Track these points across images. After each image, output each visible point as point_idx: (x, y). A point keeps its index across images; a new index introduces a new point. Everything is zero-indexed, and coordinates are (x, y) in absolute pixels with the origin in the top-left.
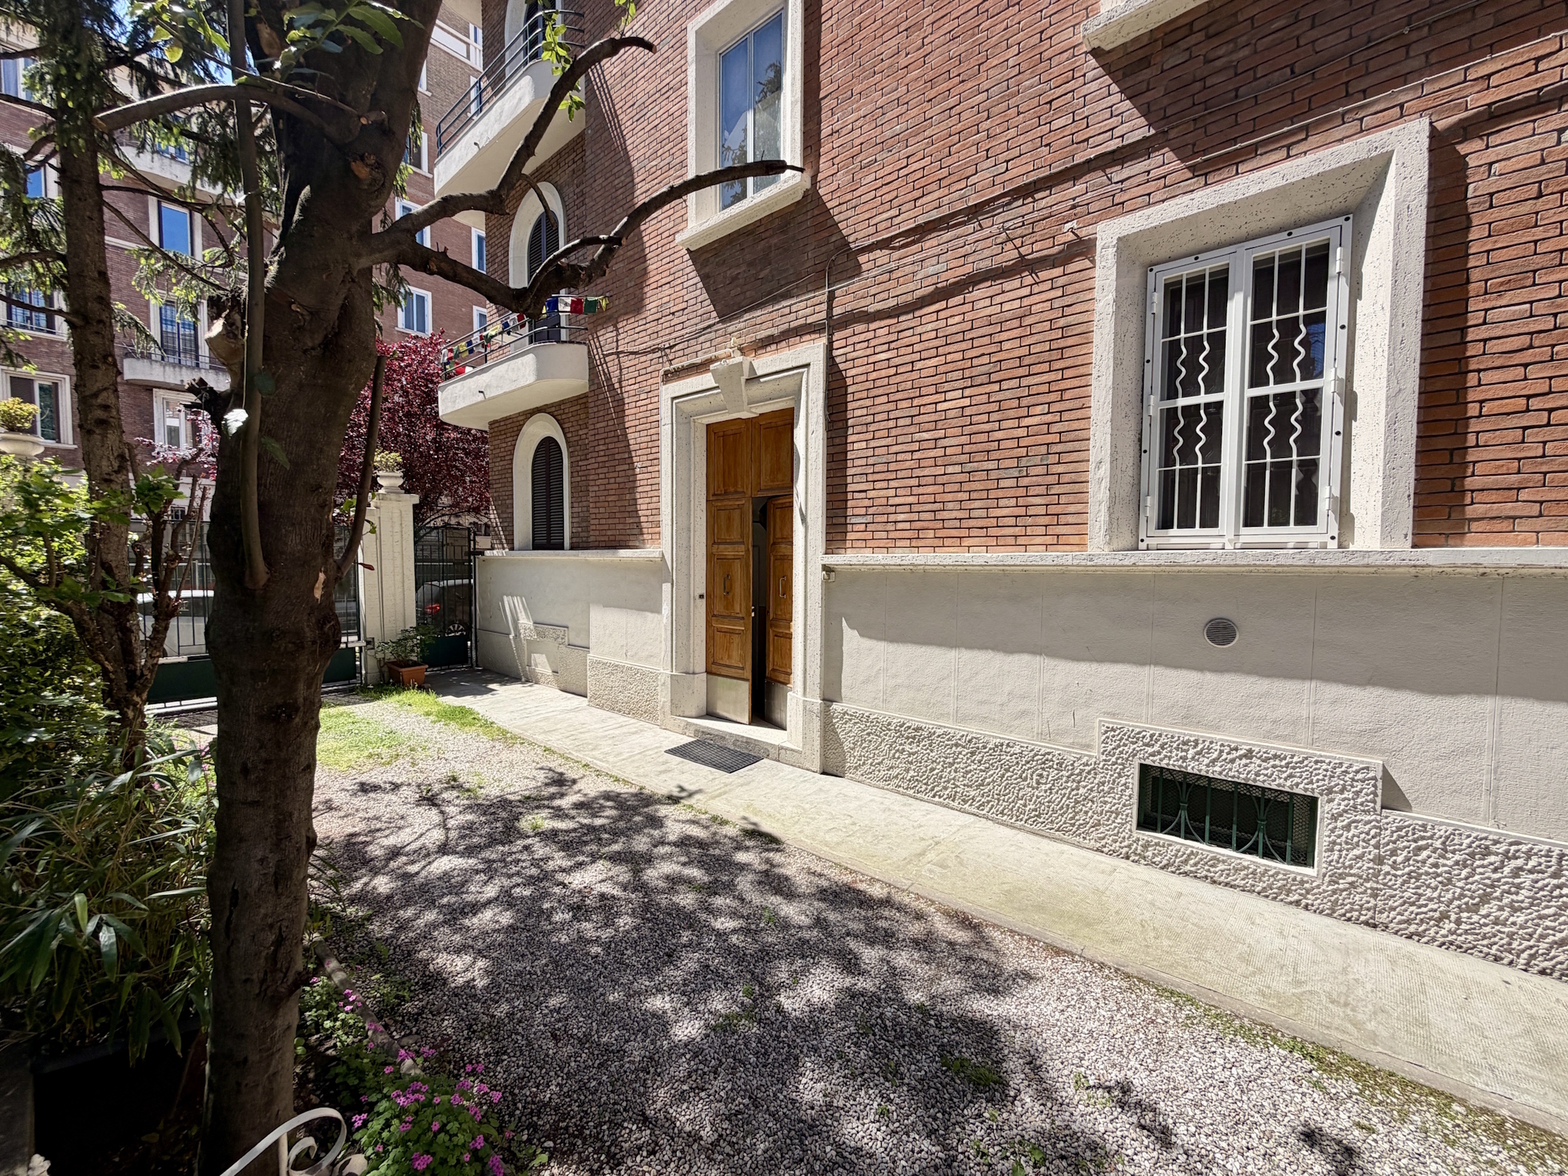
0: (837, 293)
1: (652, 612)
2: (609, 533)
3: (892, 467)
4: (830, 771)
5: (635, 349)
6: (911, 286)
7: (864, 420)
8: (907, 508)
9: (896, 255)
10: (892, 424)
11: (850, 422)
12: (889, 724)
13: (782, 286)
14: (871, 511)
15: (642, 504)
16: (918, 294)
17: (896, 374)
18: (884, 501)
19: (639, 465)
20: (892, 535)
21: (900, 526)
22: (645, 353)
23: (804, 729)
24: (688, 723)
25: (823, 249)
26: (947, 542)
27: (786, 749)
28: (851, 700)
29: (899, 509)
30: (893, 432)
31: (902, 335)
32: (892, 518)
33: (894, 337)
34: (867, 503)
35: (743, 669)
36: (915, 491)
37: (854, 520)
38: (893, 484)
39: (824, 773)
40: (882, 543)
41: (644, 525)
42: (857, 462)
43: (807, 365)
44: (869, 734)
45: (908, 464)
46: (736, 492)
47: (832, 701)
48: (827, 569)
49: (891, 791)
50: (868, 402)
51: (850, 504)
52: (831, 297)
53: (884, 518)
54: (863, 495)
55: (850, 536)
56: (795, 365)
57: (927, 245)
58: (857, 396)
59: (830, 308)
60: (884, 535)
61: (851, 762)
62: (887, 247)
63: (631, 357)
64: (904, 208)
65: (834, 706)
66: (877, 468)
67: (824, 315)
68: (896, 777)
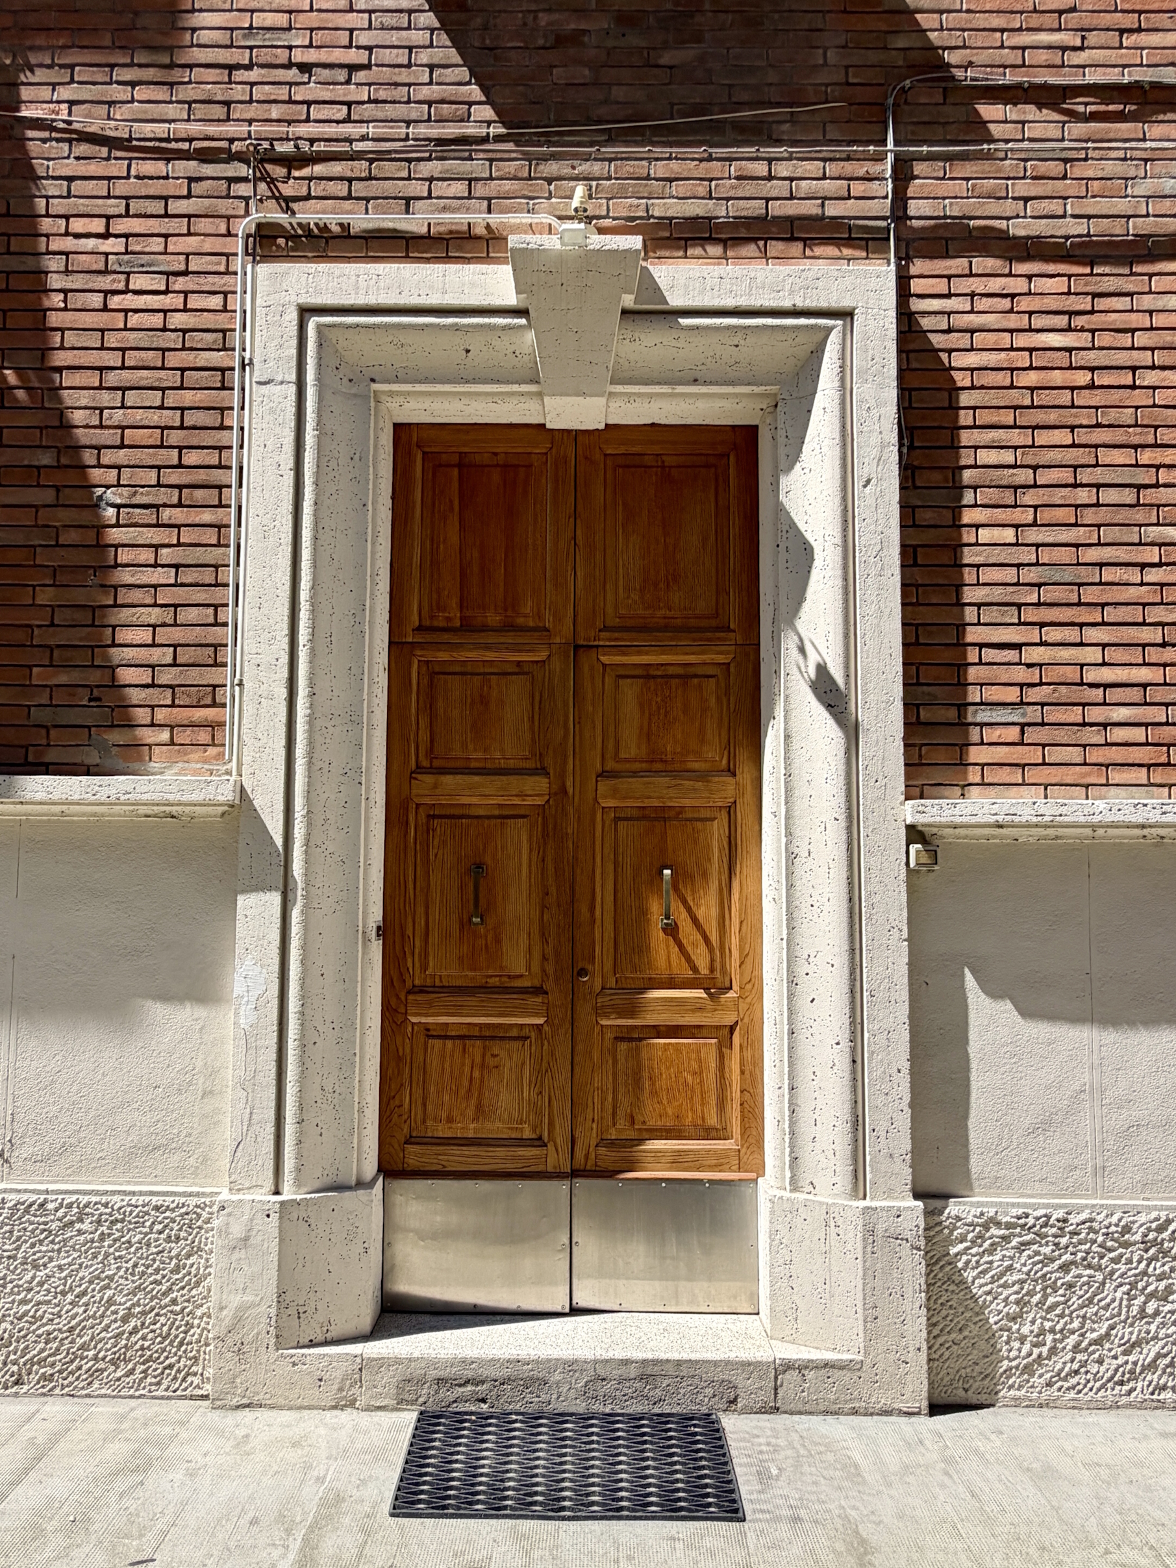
0: (919, 168)
3: (1090, 594)
6: (1121, 206)
7: (1007, 476)
8: (1135, 694)
9: (1078, 129)
10: (1084, 496)
11: (967, 476)
14: (1033, 695)
16: (1136, 226)
17: (1092, 386)
18: (1072, 674)
20: (1094, 756)
21: (1119, 734)
23: (869, 1292)
25: (873, 57)
27: (802, 1367)
28: (996, 1184)
29: (1114, 695)
30: (1089, 516)
31: (1102, 303)
32: (1096, 714)
33: (1085, 303)
34: (1021, 674)
35: (539, 1142)
36: (1153, 655)
37: (984, 716)
38: (1092, 635)
39: (936, 1408)
40: (1070, 775)
41: (135, 695)
42: (988, 575)
43: (847, 315)
45: (1132, 593)
46: (509, 627)
47: (947, 1197)
48: (915, 834)
49: (1141, 1406)
50: (1016, 437)
51: (973, 673)
52: (903, 174)
53: (1075, 714)
54: (1011, 655)
55: (976, 754)
56: (806, 305)
57: (1156, 130)
58: (984, 417)
59: (900, 199)
60: (1075, 754)
61: (1012, 1353)
62: (1054, 106)
64: (1093, 38)
65: (953, 1208)
66: (1048, 594)
67: (883, 207)
68: (1152, 1366)
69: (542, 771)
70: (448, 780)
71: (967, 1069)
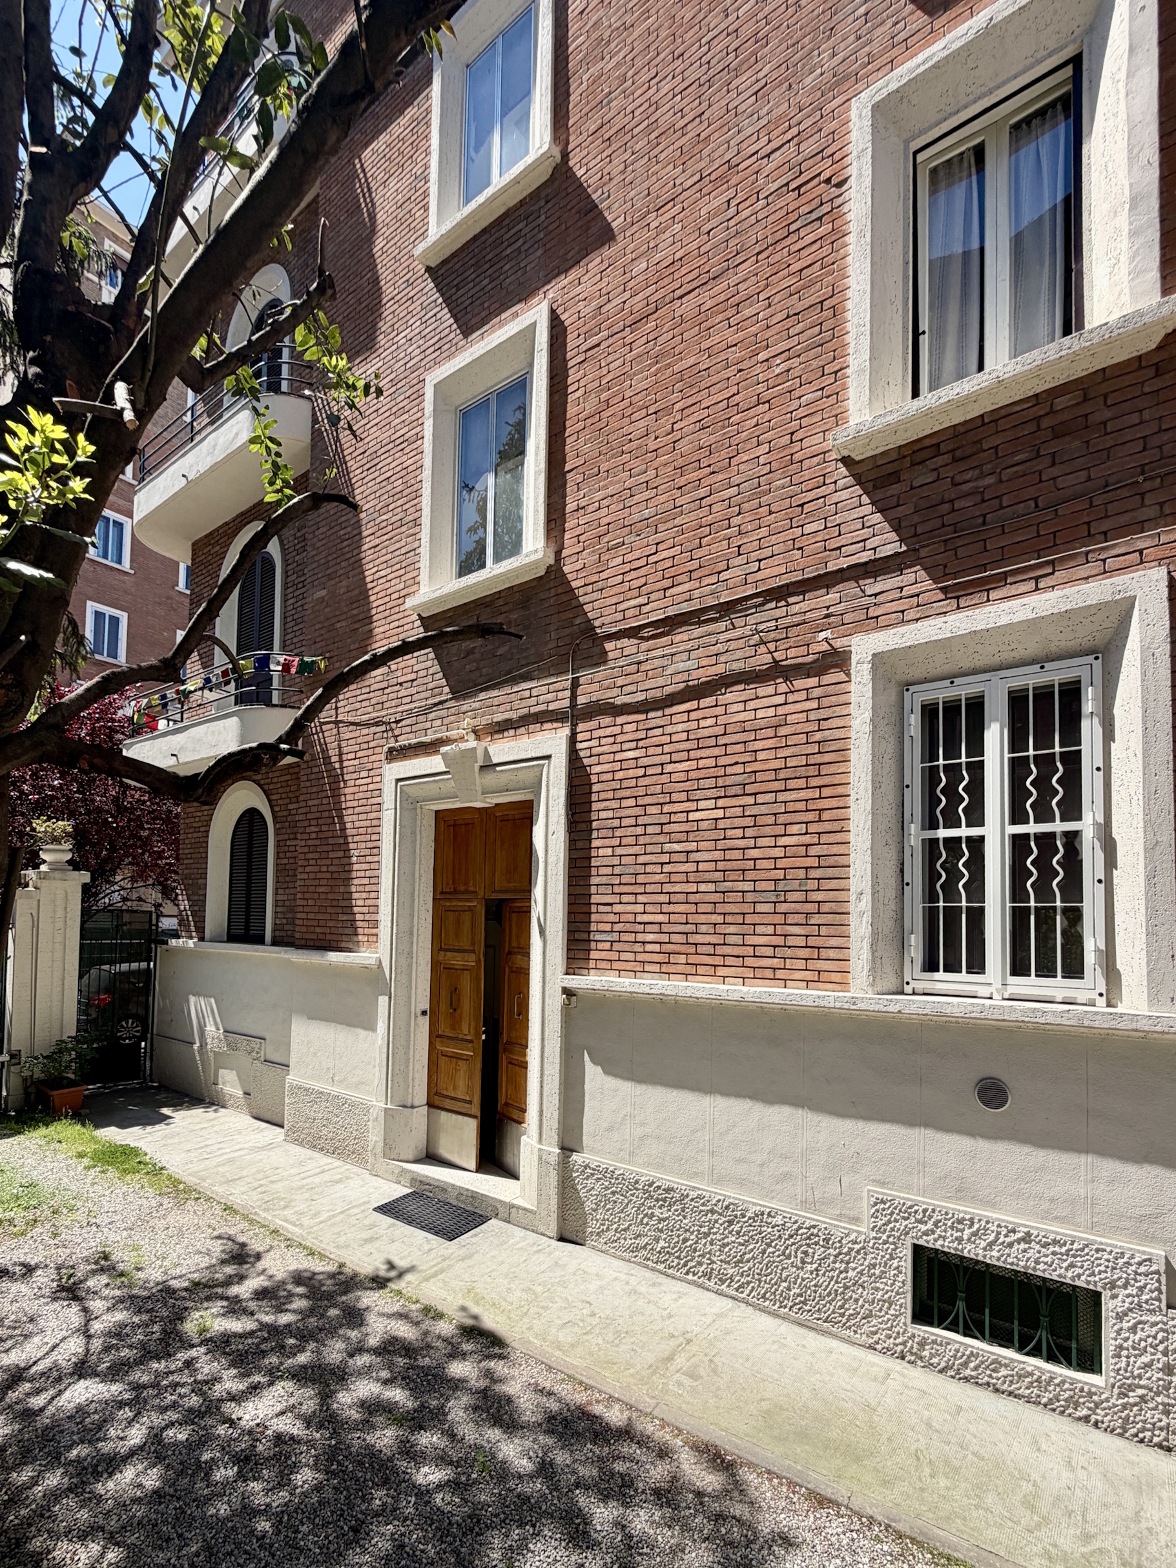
0: (582, 680)
1: (365, 1028)
2: (318, 930)
3: (641, 879)
4: (567, 1235)
5: (357, 719)
6: (660, 682)
7: (609, 823)
8: (656, 928)
9: (645, 645)
10: (640, 830)
11: (595, 825)
12: (637, 1182)
13: (523, 666)
14: (617, 927)
15: (358, 900)
16: (668, 690)
17: (644, 776)
18: (631, 918)
19: (356, 853)
20: (640, 957)
21: (649, 947)
22: (368, 725)
23: (539, 1184)
24: (403, 1170)
25: (567, 631)
26: (701, 970)
27: (518, 1208)
28: (593, 1151)
29: (649, 928)
30: (642, 840)
31: (651, 733)
32: (640, 937)
33: (642, 735)
34: (612, 918)
35: (470, 1102)
36: (665, 908)
37: (598, 937)
38: (641, 898)
39: (562, 1239)
40: (629, 966)
41: (359, 924)
42: (603, 871)
43: (548, 757)
44: (613, 1193)
45: (657, 878)
46: (467, 892)
47: (572, 1151)
48: (568, 992)
49: (639, 1264)
50: (614, 804)
51: (594, 917)
52: (575, 684)
53: (631, 937)
54: (608, 909)
55: (594, 955)
56: (534, 755)
57: (677, 638)
58: (603, 796)
59: (574, 697)
60: (631, 956)
61: (593, 1226)
62: (635, 637)
63: (352, 728)
64: (653, 597)
65: (575, 1157)
66: (625, 879)
67: (566, 703)
68: (645, 1247)
69: (473, 951)
70: (448, 953)
71: (583, 1095)
